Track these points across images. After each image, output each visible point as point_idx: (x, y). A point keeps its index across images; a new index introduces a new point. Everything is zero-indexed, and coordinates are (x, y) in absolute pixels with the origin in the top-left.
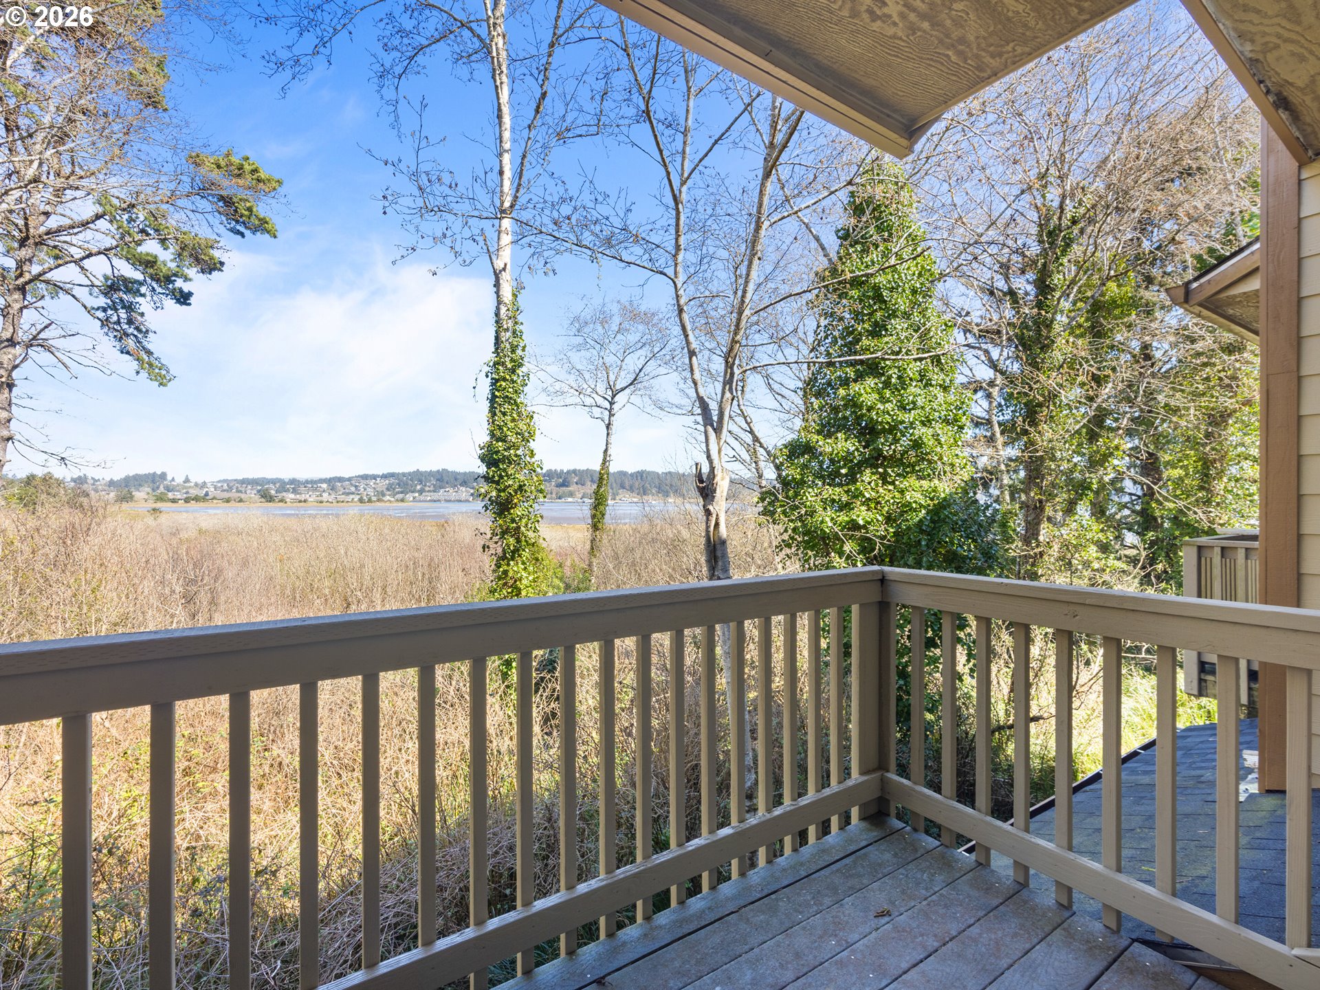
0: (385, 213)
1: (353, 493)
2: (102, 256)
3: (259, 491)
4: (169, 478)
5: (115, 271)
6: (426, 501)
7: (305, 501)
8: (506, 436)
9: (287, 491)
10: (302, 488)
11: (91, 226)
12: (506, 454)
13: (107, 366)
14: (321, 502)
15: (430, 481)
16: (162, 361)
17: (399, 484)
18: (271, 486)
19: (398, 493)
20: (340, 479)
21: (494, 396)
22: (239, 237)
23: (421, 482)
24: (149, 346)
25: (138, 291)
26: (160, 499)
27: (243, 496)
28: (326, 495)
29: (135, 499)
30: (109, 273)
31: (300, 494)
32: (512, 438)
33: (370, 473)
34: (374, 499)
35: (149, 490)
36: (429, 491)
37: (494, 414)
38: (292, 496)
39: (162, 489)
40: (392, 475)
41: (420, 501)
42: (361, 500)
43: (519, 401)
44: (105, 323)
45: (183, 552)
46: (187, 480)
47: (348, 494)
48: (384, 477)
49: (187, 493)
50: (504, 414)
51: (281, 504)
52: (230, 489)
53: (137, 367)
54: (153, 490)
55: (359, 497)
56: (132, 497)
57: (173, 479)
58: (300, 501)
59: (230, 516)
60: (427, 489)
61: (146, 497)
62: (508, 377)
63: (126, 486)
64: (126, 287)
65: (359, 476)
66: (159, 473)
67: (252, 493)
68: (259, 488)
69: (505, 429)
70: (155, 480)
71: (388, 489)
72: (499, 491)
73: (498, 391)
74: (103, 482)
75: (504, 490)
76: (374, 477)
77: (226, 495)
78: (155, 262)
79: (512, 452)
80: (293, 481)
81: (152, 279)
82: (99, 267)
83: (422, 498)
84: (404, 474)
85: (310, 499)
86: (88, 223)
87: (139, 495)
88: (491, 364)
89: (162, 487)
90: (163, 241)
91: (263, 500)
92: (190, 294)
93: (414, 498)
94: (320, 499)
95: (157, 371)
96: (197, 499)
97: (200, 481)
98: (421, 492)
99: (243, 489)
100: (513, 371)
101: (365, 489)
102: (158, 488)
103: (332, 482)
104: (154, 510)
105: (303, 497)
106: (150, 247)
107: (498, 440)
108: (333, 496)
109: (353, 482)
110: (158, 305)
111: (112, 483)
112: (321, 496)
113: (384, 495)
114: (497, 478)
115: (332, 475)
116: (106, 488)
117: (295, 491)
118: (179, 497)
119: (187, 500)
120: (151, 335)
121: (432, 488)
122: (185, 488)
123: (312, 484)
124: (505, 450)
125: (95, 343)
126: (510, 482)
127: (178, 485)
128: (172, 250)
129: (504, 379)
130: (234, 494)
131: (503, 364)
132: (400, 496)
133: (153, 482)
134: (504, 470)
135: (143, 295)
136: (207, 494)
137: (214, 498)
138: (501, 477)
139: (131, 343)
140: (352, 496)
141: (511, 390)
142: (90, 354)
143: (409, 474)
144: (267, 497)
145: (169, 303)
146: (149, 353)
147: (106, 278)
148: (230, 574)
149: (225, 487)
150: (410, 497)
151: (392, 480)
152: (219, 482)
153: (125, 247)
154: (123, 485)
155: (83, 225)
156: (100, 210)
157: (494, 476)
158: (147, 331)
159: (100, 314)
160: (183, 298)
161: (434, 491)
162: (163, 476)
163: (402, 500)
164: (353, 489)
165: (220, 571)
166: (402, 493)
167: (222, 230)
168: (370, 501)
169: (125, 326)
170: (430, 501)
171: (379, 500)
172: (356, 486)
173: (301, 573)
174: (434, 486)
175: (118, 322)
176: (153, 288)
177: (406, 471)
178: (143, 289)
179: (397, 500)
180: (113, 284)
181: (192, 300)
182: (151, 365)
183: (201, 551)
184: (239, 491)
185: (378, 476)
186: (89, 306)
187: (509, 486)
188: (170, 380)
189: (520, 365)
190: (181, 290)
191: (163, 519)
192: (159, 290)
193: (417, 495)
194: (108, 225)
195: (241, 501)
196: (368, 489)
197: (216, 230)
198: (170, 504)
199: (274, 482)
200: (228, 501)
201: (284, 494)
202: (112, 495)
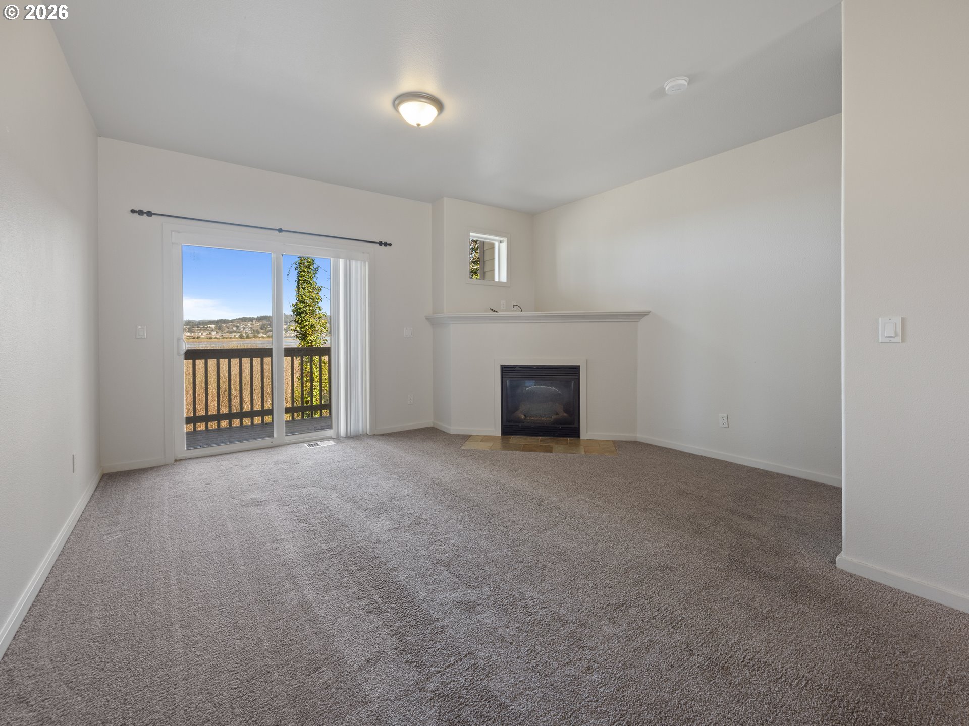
1: (235, 332)
7: (198, 338)
8: (304, 300)
9: (184, 330)
10: (196, 328)
12: (304, 309)
14: (211, 338)
17: (270, 325)
19: (270, 331)
20: (225, 321)
21: (299, 280)
28: (214, 333)
31: (194, 332)
32: (308, 301)
33: (248, 316)
34: (251, 335)
37: (298, 289)
38: (188, 334)
40: (265, 318)
42: (241, 337)
43: (312, 282)
47: (231, 332)
48: (259, 319)
50: (304, 289)
55: (239, 334)
58: (194, 338)
62: (306, 270)
65: (239, 319)
69: (304, 296)
71: (262, 329)
72: (301, 328)
73: (301, 277)
75: (304, 327)
76: (251, 319)
79: (307, 308)
85: (202, 337)
88: (297, 263)
94: (209, 336)
98: (287, 330)
100: (309, 267)
101: (244, 328)
103: (219, 323)
105: (196, 335)
107: (301, 302)
108: (220, 334)
109: (235, 323)
112: (210, 334)
113: (259, 333)
114: (300, 321)
115: (219, 318)
117: (190, 331)
123: (203, 325)
124: (304, 307)
126: (307, 323)
129: (304, 271)
131: (303, 264)
132: (271, 333)
134: (304, 317)
138: (302, 321)
140: (234, 334)
141: (307, 277)
151: (265, 322)
157: (298, 321)
164: (235, 328)
168: (248, 337)
171: (255, 337)
172: (237, 326)
179: (268, 337)
185: (254, 319)
187: (307, 325)
189: (313, 264)
196: (247, 329)
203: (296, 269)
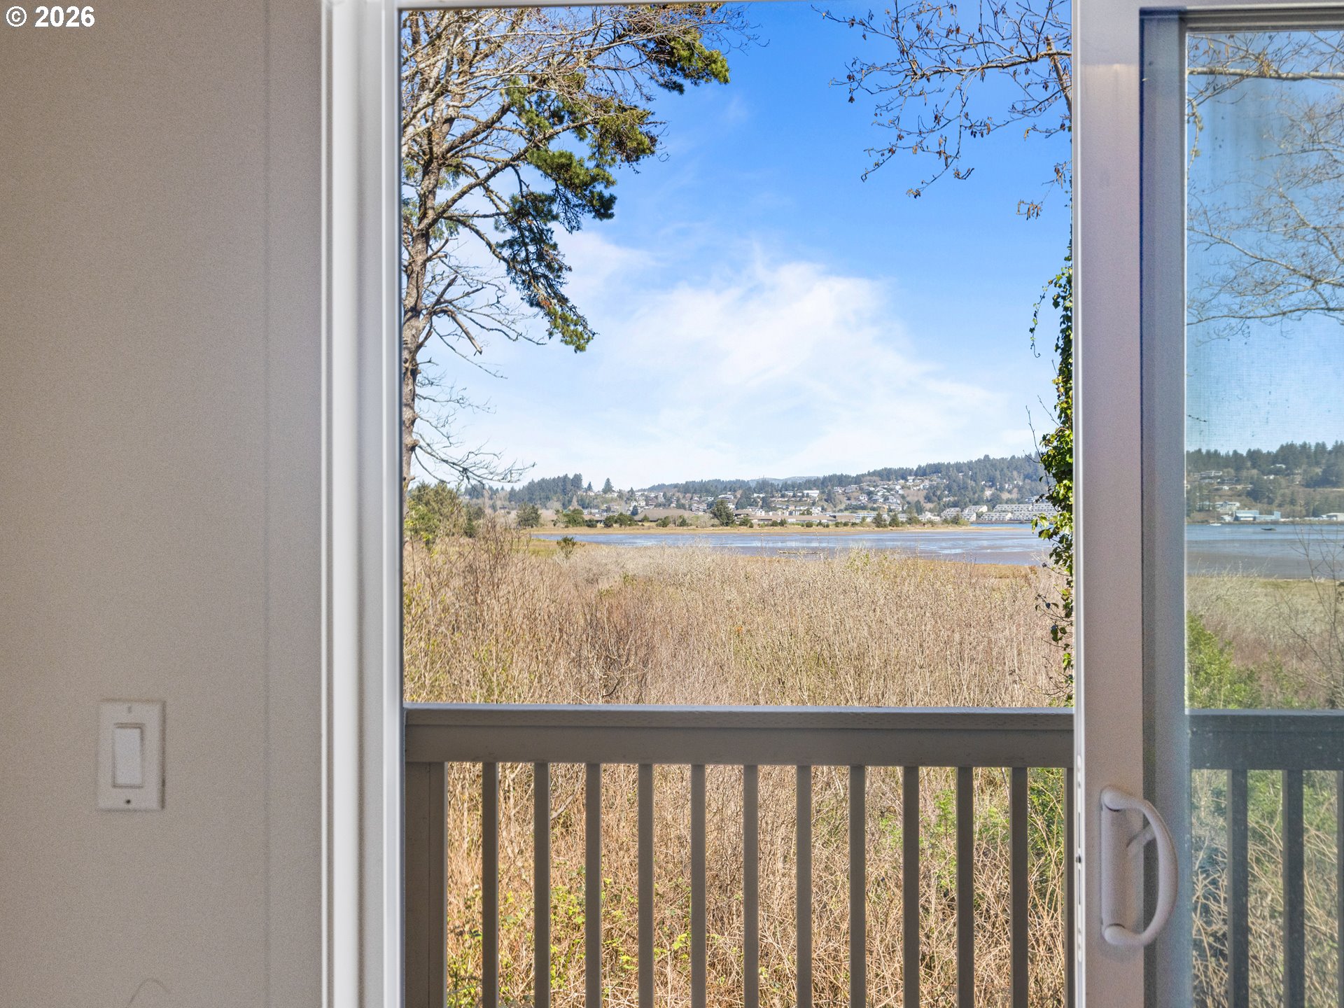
0: (851, 100)
1: (864, 508)
2: (510, 168)
3: (710, 505)
4: (585, 485)
5: (524, 188)
6: (1002, 522)
7: (783, 523)
9: (753, 504)
10: (778, 499)
11: (497, 125)
13: (513, 326)
14: (809, 525)
15: (1011, 479)
16: (580, 312)
17: (949, 488)
18: (729, 495)
19: (948, 505)
20: (842, 480)
22: (676, 93)
23: (992, 481)
24: (564, 290)
25: (550, 211)
26: (573, 520)
27: (686, 514)
28: (816, 510)
29: (541, 521)
30: (516, 192)
31: (775, 509)
33: (895, 465)
34: (902, 518)
35: (558, 506)
36: (1009, 501)
38: (761, 514)
39: (575, 505)
40: (936, 469)
41: (991, 523)
42: (878, 522)
44: (511, 263)
45: (602, 615)
46: (608, 488)
47: (854, 509)
48: (922, 473)
49: (608, 509)
51: (744, 529)
52: (668, 501)
53: (548, 326)
54: (564, 506)
55: (874, 514)
56: (537, 518)
57: (590, 487)
58: (774, 524)
59: (668, 551)
60: (1005, 496)
61: (555, 518)
63: (531, 500)
64: (536, 208)
65: (875, 473)
66: (571, 476)
67: (699, 512)
68: (710, 499)
70: (567, 487)
71: (928, 499)
74: (502, 494)
76: (903, 474)
77: (661, 513)
78: (570, 165)
80: (763, 486)
81: (566, 186)
82: (506, 185)
83: (995, 516)
84: (959, 467)
85: (790, 520)
86: (493, 122)
87: (547, 514)
89: (575, 500)
90: (579, 130)
91: (716, 521)
92: (612, 199)
93: (979, 516)
94: (807, 518)
95: (572, 327)
96: (622, 520)
97: (626, 489)
98: (993, 503)
99: (686, 502)
101: (886, 499)
102: (570, 501)
103: (829, 486)
104: (565, 540)
105: (777, 516)
106: (564, 142)
108: (829, 513)
109: (864, 485)
110: (574, 224)
111: (513, 495)
112: (809, 513)
113: (920, 510)
115: (828, 473)
116: (507, 503)
117: (767, 505)
118: (597, 517)
119: (608, 523)
120: (565, 273)
121: (1015, 495)
122: (605, 501)
123: (794, 490)
125: (500, 293)
127: (597, 496)
128: (589, 140)
130: (673, 512)
132: (952, 512)
133: (564, 492)
135: (555, 218)
136: (635, 512)
137: (645, 519)
139: (541, 291)
140: (862, 513)
142: (494, 311)
143: (970, 465)
144: (722, 516)
145: (587, 218)
146: (563, 300)
147: (514, 199)
148: (664, 653)
149: (661, 499)
150: (970, 513)
151: (936, 480)
152: (652, 489)
153: (534, 153)
154: (527, 498)
155: (488, 127)
156: (507, 100)
158: (560, 269)
159: (506, 253)
160: (603, 208)
161: (1020, 501)
162: (577, 479)
163: (956, 521)
164: (864, 499)
165: (651, 648)
166: (955, 505)
167: (653, 88)
168: (894, 522)
169: (535, 265)
170: (1011, 521)
171: (911, 521)
172: (870, 494)
173: (766, 659)
174: (1020, 489)
175: (527, 261)
176: (567, 199)
177: (963, 459)
178: (555, 208)
179: (945, 521)
180: (521, 208)
181: (615, 209)
182: (564, 319)
183: (627, 616)
184: (681, 506)
185: (910, 472)
186: (493, 242)
188: (588, 340)
190: (601, 196)
191: (578, 555)
192: (575, 201)
193: (984, 509)
194: (516, 119)
195: (683, 523)
196: (892, 500)
197: (645, 91)
198: (585, 530)
199: (732, 487)
200: (664, 523)
201: (749, 510)
202: (514, 514)
203: (1056, 304)
